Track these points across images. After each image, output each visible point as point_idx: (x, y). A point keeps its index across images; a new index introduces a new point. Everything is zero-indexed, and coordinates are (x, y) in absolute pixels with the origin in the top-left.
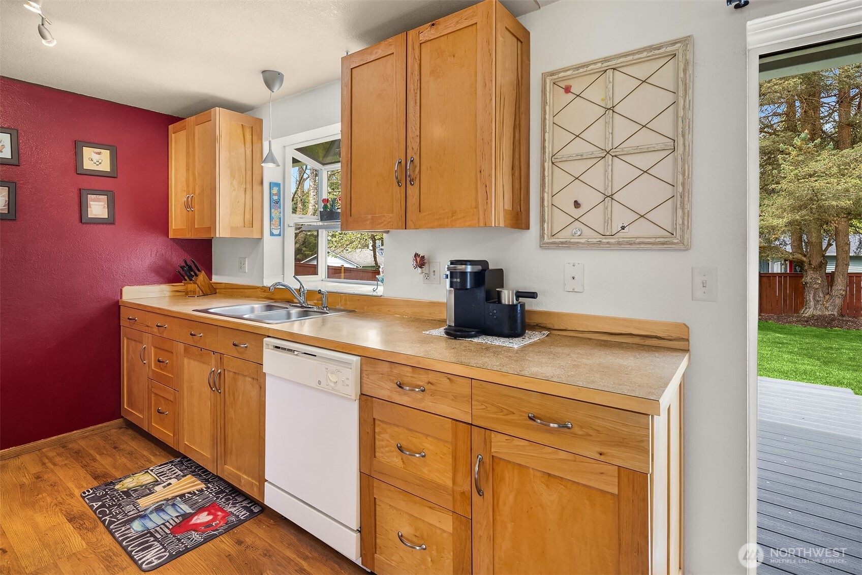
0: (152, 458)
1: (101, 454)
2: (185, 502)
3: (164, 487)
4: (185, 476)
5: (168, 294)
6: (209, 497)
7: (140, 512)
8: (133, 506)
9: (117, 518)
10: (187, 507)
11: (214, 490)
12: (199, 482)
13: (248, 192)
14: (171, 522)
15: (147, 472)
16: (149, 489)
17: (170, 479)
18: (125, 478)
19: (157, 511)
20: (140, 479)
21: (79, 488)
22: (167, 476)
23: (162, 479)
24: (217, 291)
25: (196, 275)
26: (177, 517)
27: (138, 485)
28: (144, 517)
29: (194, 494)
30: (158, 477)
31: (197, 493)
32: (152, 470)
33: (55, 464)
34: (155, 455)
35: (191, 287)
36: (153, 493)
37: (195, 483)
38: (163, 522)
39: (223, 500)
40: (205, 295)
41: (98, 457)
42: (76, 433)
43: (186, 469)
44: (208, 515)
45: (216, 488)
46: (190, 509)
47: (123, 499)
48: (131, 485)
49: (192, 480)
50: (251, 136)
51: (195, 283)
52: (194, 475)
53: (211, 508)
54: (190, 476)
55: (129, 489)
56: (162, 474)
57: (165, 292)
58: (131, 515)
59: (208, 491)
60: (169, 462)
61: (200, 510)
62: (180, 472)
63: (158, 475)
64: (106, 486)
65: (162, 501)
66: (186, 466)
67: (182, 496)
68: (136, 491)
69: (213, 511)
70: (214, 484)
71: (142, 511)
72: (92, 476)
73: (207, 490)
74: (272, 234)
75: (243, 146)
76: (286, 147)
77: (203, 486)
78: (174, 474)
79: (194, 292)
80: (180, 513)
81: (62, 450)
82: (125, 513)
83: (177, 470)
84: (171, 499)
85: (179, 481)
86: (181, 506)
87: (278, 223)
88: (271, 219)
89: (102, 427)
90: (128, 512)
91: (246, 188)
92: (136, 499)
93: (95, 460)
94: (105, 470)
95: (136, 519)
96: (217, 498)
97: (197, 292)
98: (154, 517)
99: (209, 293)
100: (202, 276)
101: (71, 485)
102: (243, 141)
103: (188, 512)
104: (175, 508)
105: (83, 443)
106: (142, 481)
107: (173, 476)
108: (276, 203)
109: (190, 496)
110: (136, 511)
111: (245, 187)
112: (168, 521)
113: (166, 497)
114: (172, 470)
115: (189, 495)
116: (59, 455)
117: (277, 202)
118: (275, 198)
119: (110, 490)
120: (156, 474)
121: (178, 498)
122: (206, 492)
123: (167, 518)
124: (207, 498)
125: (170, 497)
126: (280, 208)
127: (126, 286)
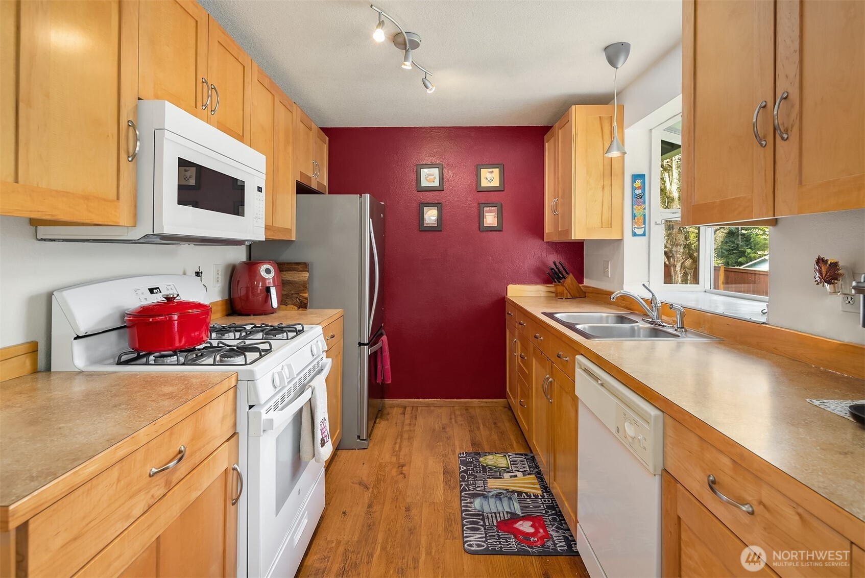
0: (515, 444)
1: (484, 425)
2: (520, 501)
3: (511, 477)
4: (530, 474)
5: (543, 294)
6: (540, 507)
7: (485, 491)
8: (484, 483)
9: (469, 488)
10: (519, 507)
11: (547, 502)
12: (538, 486)
13: (606, 189)
14: (502, 515)
15: (505, 456)
16: (500, 473)
17: (518, 471)
18: (491, 453)
19: (496, 497)
20: (498, 460)
21: (460, 448)
22: (517, 467)
23: (513, 468)
24: (587, 294)
25: (564, 278)
26: (507, 512)
27: (494, 465)
28: (485, 497)
29: (530, 497)
30: (511, 464)
31: (533, 497)
32: (509, 456)
33: (456, 422)
34: (518, 442)
35: (560, 289)
36: (501, 478)
37: (535, 486)
38: (496, 511)
39: (550, 518)
40: (573, 297)
41: (481, 427)
42: (475, 402)
43: (534, 468)
44: (532, 526)
45: (549, 501)
46: (520, 510)
47: (480, 472)
48: (490, 463)
49: (533, 481)
50: (610, 127)
51: (563, 286)
52: (537, 477)
53: (537, 521)
54: (534, 476)
55: (487, 466)
56: (514, 463)
57: (540, 292)
58: (479, 491)
59: (541, 501)
60: (525, 454)
61: (527, 517)
62: (528, 469)
63: (512, 463)
64: (475, 454)
65: (503, 489)
66: (535, 465)
67: (520, 493)
68: (491, 469)
69: (537, 525)
70: (549, 495)
71: (486, 492)
72: (471, 442)
73: (541, 499)
74: (634, 234)
75: (601, 140)
76: (653, 130)
77: (539, 492)
78: (524, 467)
79: (562, 294)
80: (511, 510)
81: (464, 412)
82: (475, 486)
83: (526, 465)
84: (511, 492)
85: (523, 477)
86: (515, 503)
87: (641, 221)
88: (634, 216)
89: (492, 402)
90: (478, 487)
91: (604, 185)
92: (488, 478)
93: (479, 428)
94: (480, 440)
95: (480, 496)
96: (547, 512)
97: (565, 294)
98: (492, 501)
99: (578, 296)
100: (570, 279)
101: (457, 443)
102: (600, 135)
103: (517, 512)
104: (509, 502)
105: (478, 411)
106: (499, 462)
107: (521, 470)
108: (639, 198)
109: (526, 497)
110: (483, 489)
111: (602, 184)
112: (499, 513)
113: (508, 488)
114: (523, 463)
115: (525, 495)
116: (461, 415)
117: (641, 196)
118: (638, 192)
119: (476, 459)
120: (510, 461)
121: (516, 493)
122: (540, 500)
123: (500, 509)
124: (538, 507)
125: (511, 488)
126: (645, 203)
127: (510, 284)
